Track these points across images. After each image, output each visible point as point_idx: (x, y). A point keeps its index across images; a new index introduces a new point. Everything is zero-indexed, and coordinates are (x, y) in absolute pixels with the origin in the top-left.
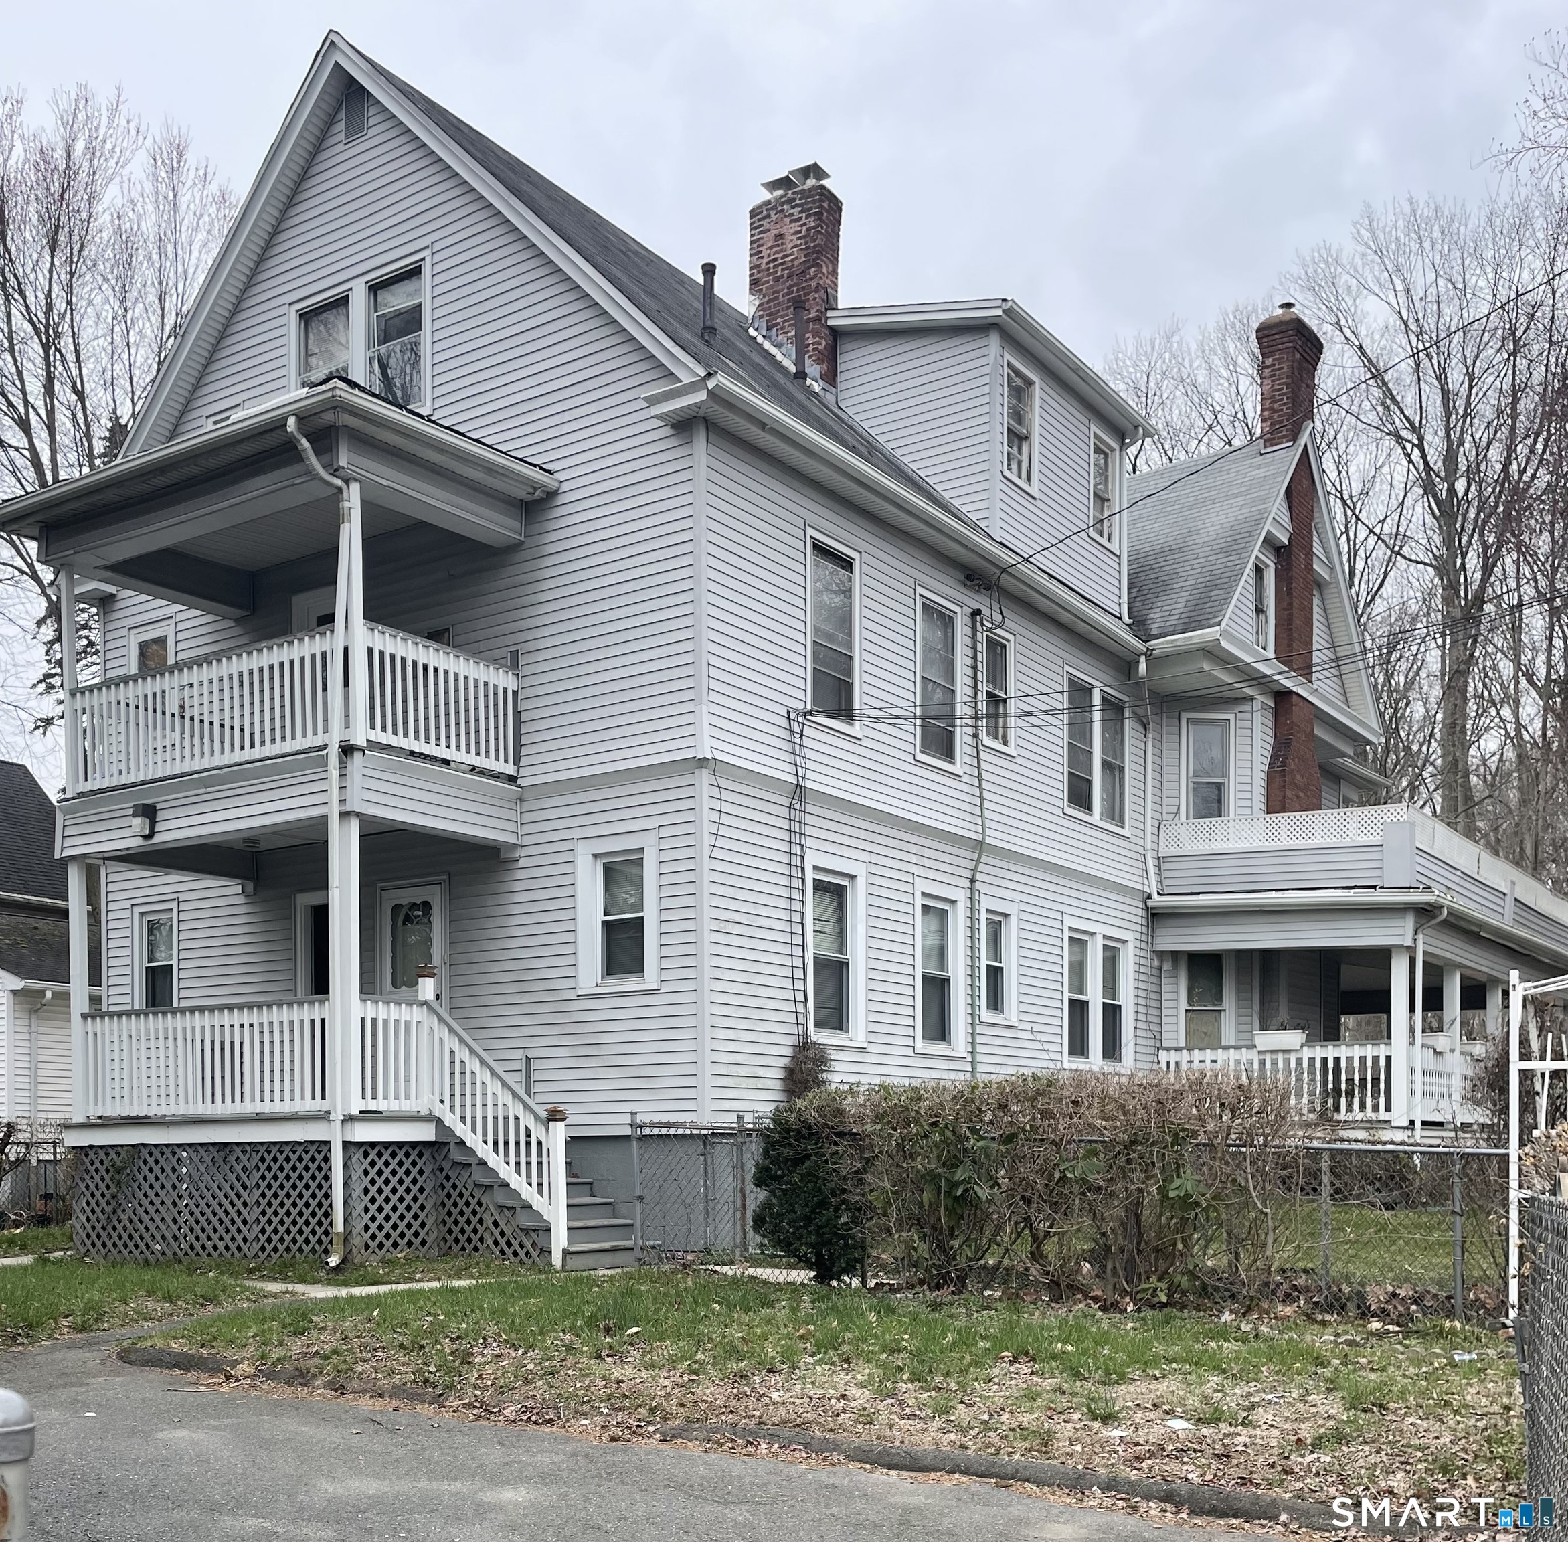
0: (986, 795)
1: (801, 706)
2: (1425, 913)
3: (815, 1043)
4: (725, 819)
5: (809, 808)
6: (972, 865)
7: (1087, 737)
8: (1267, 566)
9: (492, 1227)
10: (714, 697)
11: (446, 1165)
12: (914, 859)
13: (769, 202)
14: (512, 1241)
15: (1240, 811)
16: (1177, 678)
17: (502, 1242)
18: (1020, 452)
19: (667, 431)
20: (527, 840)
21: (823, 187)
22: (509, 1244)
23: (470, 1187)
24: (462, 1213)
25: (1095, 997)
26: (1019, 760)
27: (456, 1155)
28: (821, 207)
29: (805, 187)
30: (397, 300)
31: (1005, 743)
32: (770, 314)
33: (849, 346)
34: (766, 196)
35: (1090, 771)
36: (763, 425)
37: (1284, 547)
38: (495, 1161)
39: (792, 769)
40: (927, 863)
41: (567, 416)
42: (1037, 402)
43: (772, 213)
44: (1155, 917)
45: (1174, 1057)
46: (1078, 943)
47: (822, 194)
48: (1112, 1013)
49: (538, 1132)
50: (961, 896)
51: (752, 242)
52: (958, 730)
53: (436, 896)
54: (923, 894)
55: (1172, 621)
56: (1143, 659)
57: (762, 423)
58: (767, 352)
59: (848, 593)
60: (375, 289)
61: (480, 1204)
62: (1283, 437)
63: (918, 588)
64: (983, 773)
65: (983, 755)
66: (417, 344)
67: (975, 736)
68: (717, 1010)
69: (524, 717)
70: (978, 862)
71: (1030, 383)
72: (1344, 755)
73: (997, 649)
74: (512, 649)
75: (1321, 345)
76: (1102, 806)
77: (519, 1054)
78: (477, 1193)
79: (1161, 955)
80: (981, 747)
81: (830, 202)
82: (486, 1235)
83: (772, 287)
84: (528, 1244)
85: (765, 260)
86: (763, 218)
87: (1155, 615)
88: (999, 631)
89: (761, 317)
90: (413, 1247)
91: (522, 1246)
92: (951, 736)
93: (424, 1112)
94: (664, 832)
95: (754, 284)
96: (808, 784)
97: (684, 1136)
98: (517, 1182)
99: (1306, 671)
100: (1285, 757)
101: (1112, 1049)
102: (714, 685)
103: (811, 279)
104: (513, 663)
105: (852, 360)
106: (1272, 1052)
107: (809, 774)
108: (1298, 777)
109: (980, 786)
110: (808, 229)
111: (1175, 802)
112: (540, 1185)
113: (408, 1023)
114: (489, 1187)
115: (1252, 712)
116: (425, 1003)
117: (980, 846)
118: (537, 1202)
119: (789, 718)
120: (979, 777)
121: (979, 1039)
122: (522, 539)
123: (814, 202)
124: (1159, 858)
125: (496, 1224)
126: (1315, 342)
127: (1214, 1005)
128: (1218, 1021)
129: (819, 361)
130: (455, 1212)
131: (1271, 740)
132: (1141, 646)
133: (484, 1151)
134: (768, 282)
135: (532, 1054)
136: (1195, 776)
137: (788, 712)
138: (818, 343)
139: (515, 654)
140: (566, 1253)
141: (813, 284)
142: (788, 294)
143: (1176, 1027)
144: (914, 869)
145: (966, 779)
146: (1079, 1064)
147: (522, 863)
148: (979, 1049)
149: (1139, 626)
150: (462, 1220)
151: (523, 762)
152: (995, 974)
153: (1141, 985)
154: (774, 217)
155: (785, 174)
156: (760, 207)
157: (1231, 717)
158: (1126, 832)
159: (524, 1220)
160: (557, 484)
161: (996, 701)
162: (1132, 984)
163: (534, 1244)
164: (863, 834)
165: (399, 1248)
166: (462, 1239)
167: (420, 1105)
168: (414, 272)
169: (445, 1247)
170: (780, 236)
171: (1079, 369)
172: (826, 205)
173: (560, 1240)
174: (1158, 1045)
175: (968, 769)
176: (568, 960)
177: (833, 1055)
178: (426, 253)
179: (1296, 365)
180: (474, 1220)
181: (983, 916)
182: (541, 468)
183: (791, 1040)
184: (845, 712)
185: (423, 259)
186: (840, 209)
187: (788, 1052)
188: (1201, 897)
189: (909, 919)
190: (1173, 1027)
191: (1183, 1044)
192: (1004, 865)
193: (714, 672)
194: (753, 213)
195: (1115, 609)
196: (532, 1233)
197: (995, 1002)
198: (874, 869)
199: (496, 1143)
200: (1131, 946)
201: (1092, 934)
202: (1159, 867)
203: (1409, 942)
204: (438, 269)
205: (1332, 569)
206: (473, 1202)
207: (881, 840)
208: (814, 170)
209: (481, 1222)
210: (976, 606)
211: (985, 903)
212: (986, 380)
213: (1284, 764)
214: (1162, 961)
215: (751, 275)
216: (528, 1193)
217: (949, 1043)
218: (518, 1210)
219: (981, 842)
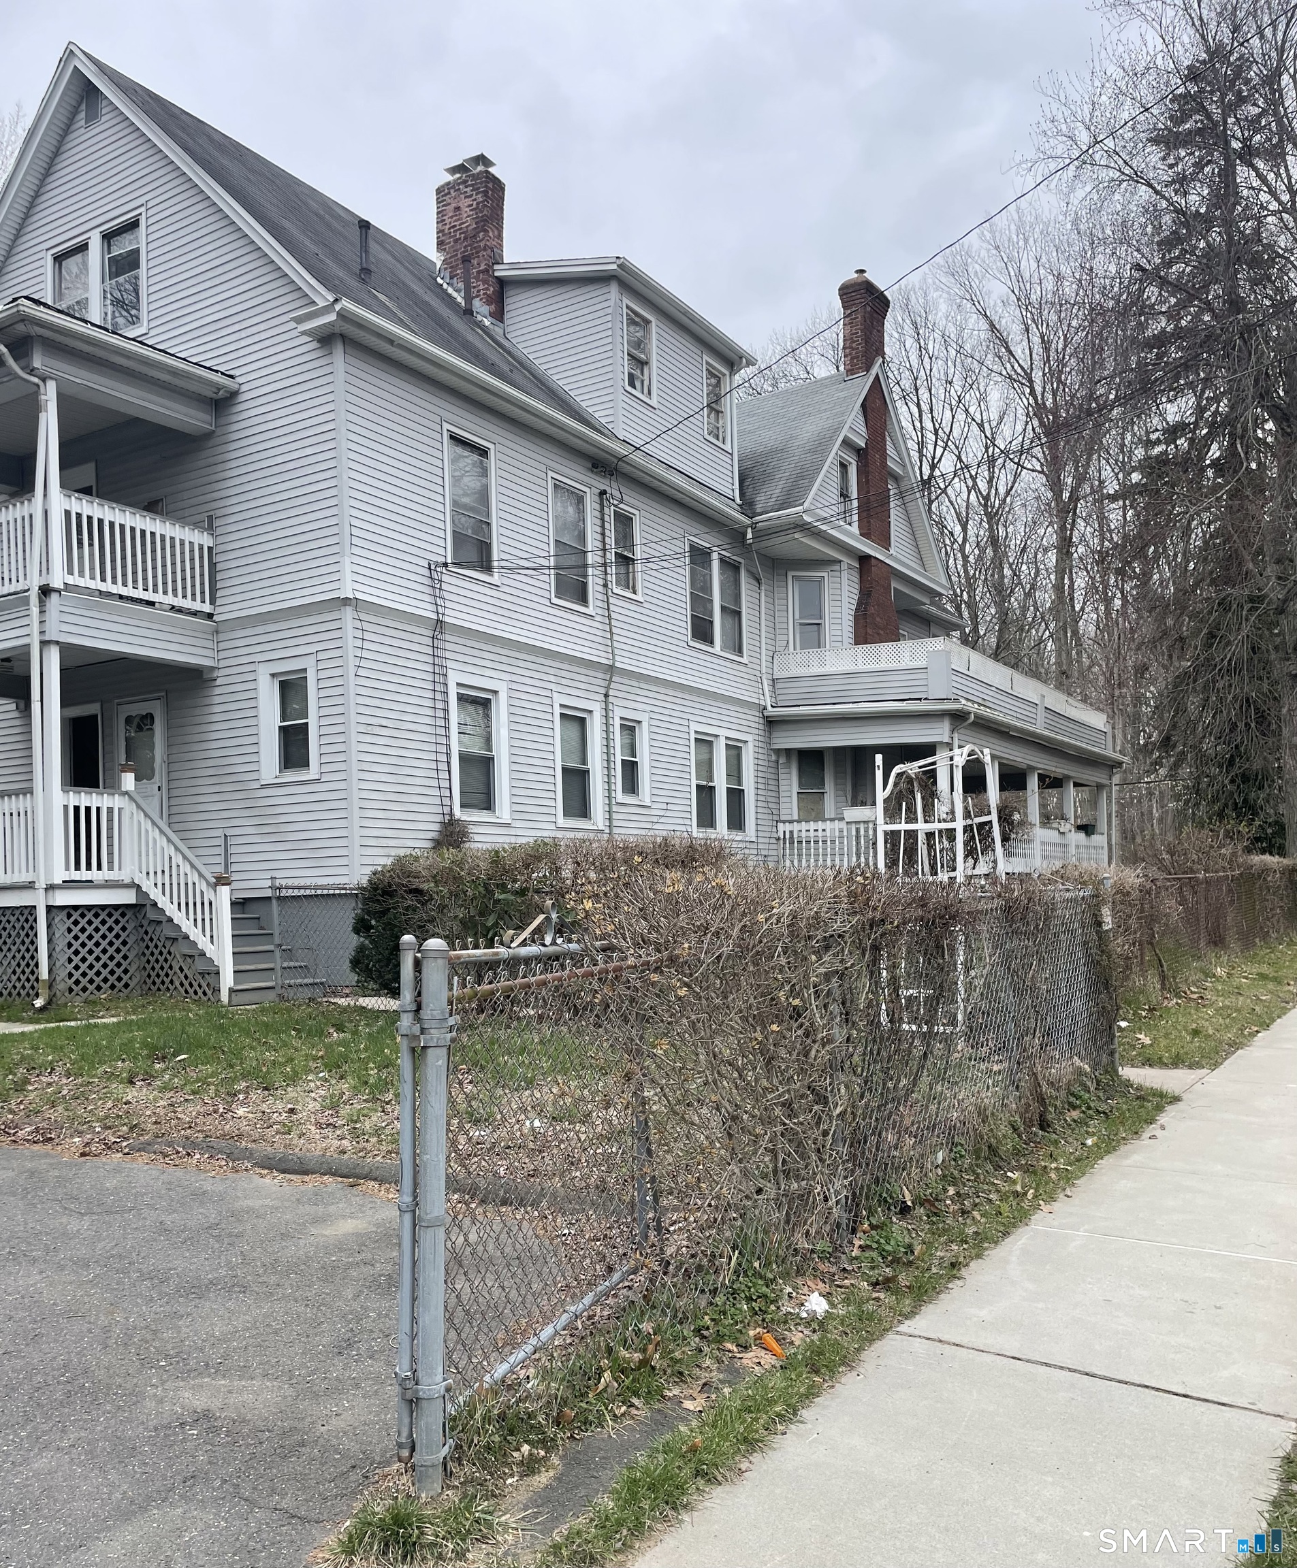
0: (614, 630)
1: (441, 560)
2: (958, 717)
3: (459, 820)
4: (367, 645)
5: (448, 638)
6: (605, 684)
7: (708, 589)
8: (850, 463)
9: (179, 971)
10: (355, 550)
11: (145, 923)
12: (552, 679)
13: (448, 183)
14: (193, 982)
15: (834, 644)
16: (780, 546)
17: (186, 983)
18: (642, 374)
19: (315, 345)
20: (222, 664)
21: (488, 172)
22: (191, 985)
23: (162, 940)
24: (157, 961)
25: (721, 784)
26: (645, 605)
27: (152, 915)
28: (486, 186)
29: (475, 172)
30: (122, 247)
31: (635, 592)
32: (451, 267)
33: (511, 293)
34: (449, 178)
35: (711, 615)
36: (391, 342)
37: (863, 449)
38: (179, 917)
39: (433, 608)
40: (564, 681)
41: (243, 334)
42: (654, 336)
43: (452, 191)
44: (772, 723)
45: (788, 827)
46: (704, 743)
47: (487, 177)
48: (736, 796)
49: (209, 895)
50: (597, 708)
51: (438, 213)
52: (590, 578)
53: (156, 709)
54: (561, 705)
55: (772, 502)
56: (749, 530)
57: (391, 340)
58: (450, 296)
59: (485, 473)
60: (108, 237)
61: (170, 953)
62: (860, 368)
63: (549, 472)
64: (612, 613)
65: (611, 600)
66: (137, 278)
67: (605, 586)
68: (365, 795)
69: (219, 567)
70: (610, 681)
71: (648, 322)
72: (925, 604)
73: (624, 521)
74: (210, 514)
75: (888, 301)
76: (723, 641)
77: (220, 833)
78: (168, 944)
79: (778, 752)
80: (610, 593)
81: (494, 183)
82: (175, 979)
83: (453, 247)
84: (204, 985)
85: (448, 226)
86: (446, 195)
87: (761, 499)
88: (622, 506)
89: (446, 269)
90: (116, 990)
91: (200, 986)
92: (584, 586)
93: (128, 880)
94: (321, 656)
95: (440, 244)
96: (447, 619)
97: (328, 895)
98: (195, 934)
99: (885, 541)
100: (867, 604)
101: (736, 821)
102: (355, 541)
103: (480, 241)
104: (210, 528)
105: (516, 303)
106: (856, 822)
107: (447, 612)
108: (878, 619)
109: (610, 624)
110: (478, 204)
111: (785, 638)
112: (212, 937)
113: (110, 810)
114: (175, 940)
115: (840, 571)
116: (126, 793)
117: (611, 669)
118: (210, 950)
119: (430, 568)
120: (609, 617)
121: (615, 816)
122: (213, 428)
123: (481, 183)
124: (773, 680)
125: (181, 969)
126: (882, 299)
127: (819, 789)
128: (823, 800)
129: (488, 303)
130: (152, 959)
131: (857, 592)
132: (747, 521)
133: (171, 910)
134: (449, 243)
135: (229, 832)
136: (800, 618)
137: (429, 564)
138: (487, 289)
139: (210, 518)
140: (231, 991)
141: (482, 244)
142: (464, 252)
143: (791, 804)
144: (552, 686)
145: (598, 618)
146: (711, 834)
147: (218, 682)
148: (615, 823)
149: (748, 506)
150: (157, 966)
151: (218, 602)
152: (630, 769)
153: (760, 774)
154: (453, 194)
155: (461, 162)
156: (443, 186)
157: (825, 574)
158: (745, 660)
159: (200, 966)
160: (237, 386)
161: (625, 561)
162: (752, 773)
163: (208, 985)
164: (504, 659)
165: (102, 991)
166: (158, 981)
167: (124, 876)
168: (133, 225)
169: (145, 988)
170: (458, 209)
171: (686, 312)
172: (490, 185)
173: (227, 980)
174: (776, 818)
175: (600, 611)
176: (254, 758)
177: (472, 829)
178: (142, 209)
179: (867, 315)
180: (166, 966)
181: (617, 722)
182: (222, 373)
183: (439, 818)
184: (485, 564)
185: (140, 214)
186: (503, 189)
187: (436, 827)
188: (801, 708)
189: (549, 725)
190: (788, 805)
191: (796, 818)
192: (636, 684)
193: (355, 531)
194: (438, 191)
195: (729, 493)
196: (206, 976)
197: (631, 786)
198: (515, 686)
199: (179, 904)
200: (751, 745)
201: (717, 736)
202: (774, 686)
203: (946, 739)
204: (151, 221)
205: (904, 466)
206: (165, 951)
207: (521, 664)
208: (481, 159)
209: (171, 967)
210: (603, 487)
211: (618, 713)
212: (609, 318)
213: (865, 609)
214: (778, 757)
215: (438, 238)
216: (203, 943)
217: (590, 819)
218: (196, 957)
219: (612, 667)
